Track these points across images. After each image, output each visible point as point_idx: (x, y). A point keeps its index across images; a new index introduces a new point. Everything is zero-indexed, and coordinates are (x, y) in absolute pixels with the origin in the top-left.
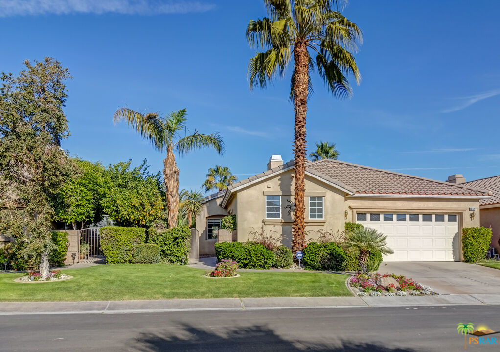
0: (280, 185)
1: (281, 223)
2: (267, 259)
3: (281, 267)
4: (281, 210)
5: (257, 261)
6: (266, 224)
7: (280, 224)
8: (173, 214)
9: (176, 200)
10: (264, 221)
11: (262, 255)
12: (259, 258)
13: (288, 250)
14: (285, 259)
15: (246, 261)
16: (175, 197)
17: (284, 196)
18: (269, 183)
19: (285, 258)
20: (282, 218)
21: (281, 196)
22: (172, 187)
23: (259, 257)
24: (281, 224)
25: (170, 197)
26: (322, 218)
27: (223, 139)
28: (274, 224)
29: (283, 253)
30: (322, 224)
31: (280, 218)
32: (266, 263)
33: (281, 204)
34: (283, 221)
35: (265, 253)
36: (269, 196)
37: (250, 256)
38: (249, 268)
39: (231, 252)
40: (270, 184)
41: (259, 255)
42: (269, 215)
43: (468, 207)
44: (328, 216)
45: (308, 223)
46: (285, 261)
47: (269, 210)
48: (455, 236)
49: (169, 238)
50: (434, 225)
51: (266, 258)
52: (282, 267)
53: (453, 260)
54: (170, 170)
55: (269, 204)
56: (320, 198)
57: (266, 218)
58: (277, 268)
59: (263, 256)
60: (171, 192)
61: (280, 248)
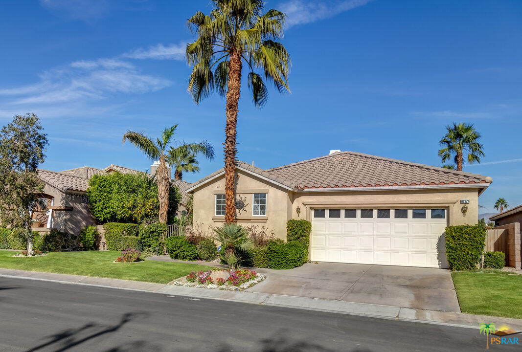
6: (215, 220)
9: (165, 201)
10: (213, 218)
18: (219, 183)
22: (160, 190)
26: (265, 214)
27: (212, 146)
28: (221, 221)
30: (265, 220)
42: (218, 212)
43: (460, 199)
44: (271, 213)
45: (250, 220)
47: (218, 207)
48: (441, 236)
50: (410, 222)
53: (438, 266)
54: (160, 177)
55: (219, 202)
56: (264, 195)
57: (216, 215)
60: (161, 194)
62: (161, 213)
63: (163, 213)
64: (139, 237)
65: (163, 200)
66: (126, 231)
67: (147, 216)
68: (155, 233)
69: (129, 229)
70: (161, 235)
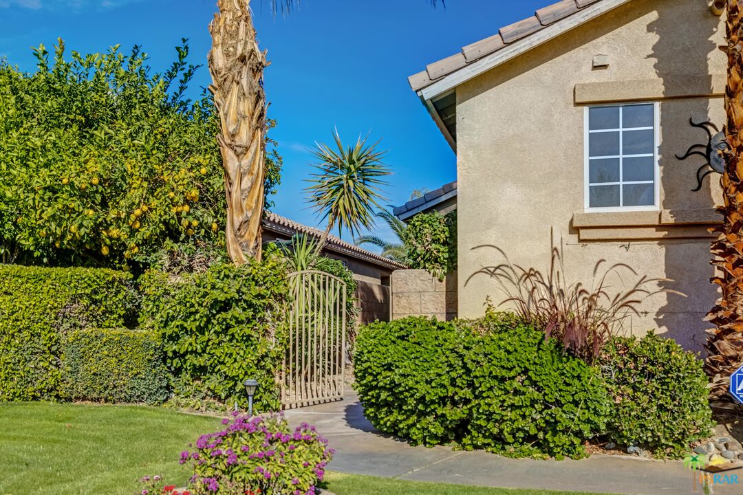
0: (657, 50)
1: (660, 227)
2: (558, 403)
3: (645, 445)
4: (658, 170)
5: (510, 414)
6: (584, 234)
7: (652, 233)
8: (241, 219)
10: (576, 224)
11: (534, 384)
12: (517, 400)
13: (679, 357)
14: (661, 407)
15: (458, 413)
16: (250, 154)
17: (673, 103)
18: (603, 47)
19: (665, 400)
20: (665, 204)
21: (657, 105)
22: (232, 116)
23: (516, 392)
24: (662, 234)
25: (228, 154)
28: (624, 234)
29: (651, 375)
31: (657, 207)
32: (552, 425)
33: (658, 141)
34: (668, 219)
35: (550, 374)
36: (602, 109)
37: (471, 385)
38: (476, 447)
39: (389, 367)
40: (604, 50)
41: (516, 384)
42: (599, 197)
46: (665, 416)
47: (600, 171)
49: (192, 306)
51: (551, 400)
52: (652, 446)
54: (227, 55)
55: (600, 144)
57: (588, 210)
58: (623, 448)
59: (539, 390)
60: (233, 136)
61: (635, 346)
62: (238, 219)
63: (247, 222)
64: (148, 331)
65: (245, 162)
66: (85, 301)
67: (171, 232)
68: (237, 311)
69: (95, 292)
70: (262, 320)
